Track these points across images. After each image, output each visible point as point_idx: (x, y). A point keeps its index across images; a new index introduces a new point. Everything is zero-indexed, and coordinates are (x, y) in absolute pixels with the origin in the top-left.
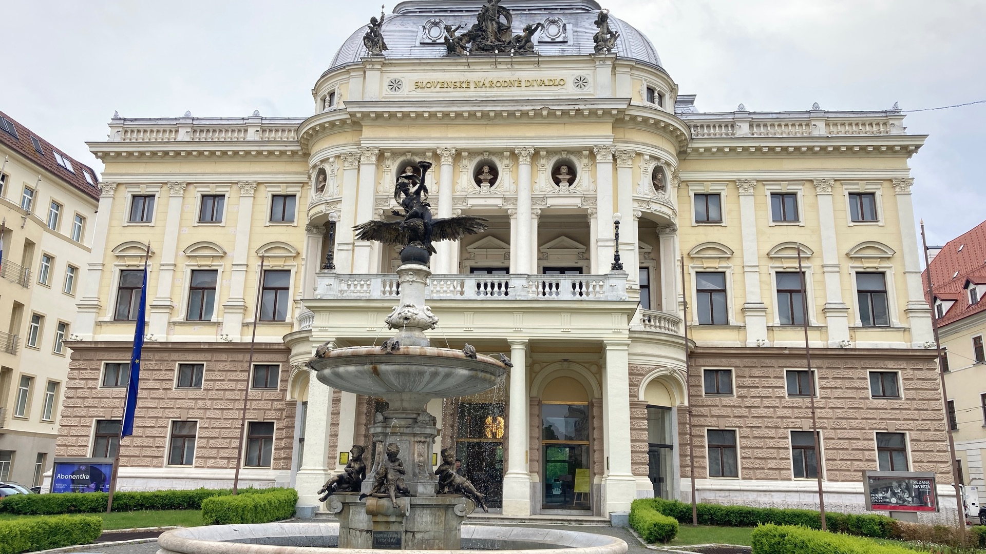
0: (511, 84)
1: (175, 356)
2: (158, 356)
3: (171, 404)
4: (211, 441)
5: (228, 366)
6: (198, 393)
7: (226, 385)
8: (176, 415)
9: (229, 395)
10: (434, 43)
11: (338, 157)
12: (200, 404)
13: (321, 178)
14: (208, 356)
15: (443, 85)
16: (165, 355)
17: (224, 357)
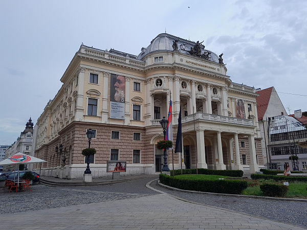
0: (206, 66)
1: (111, 129)
2: (106, 128)
3: (111, 144)
4: (124, 156)
5: (127, 133)
6: (119, 141)
7: (127, 138)
8: (112, 147)
9: (128, 141)
10: (184, 50)
11: (167, 77)
12: (120, 144)
13: (159, 81)
14: (121, 129)
15: (192, 63)
16: (108, 128)
17: (125, 130)
